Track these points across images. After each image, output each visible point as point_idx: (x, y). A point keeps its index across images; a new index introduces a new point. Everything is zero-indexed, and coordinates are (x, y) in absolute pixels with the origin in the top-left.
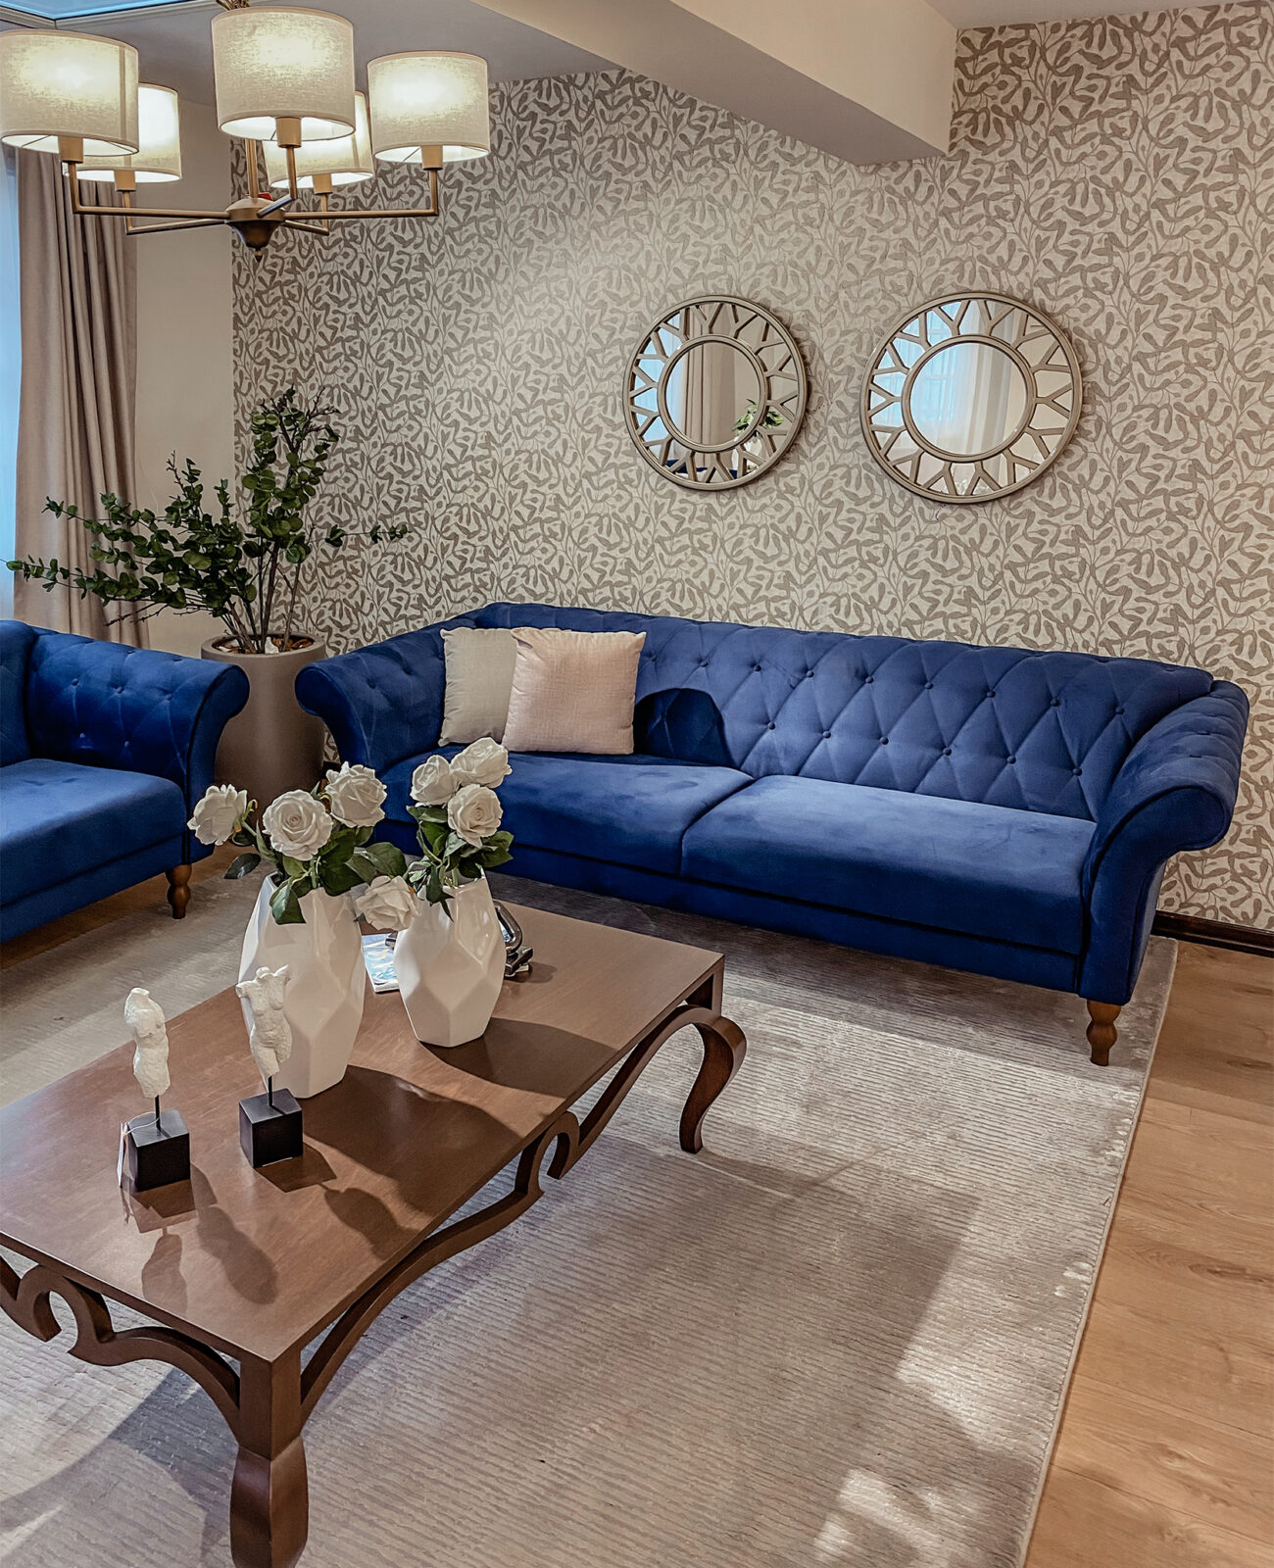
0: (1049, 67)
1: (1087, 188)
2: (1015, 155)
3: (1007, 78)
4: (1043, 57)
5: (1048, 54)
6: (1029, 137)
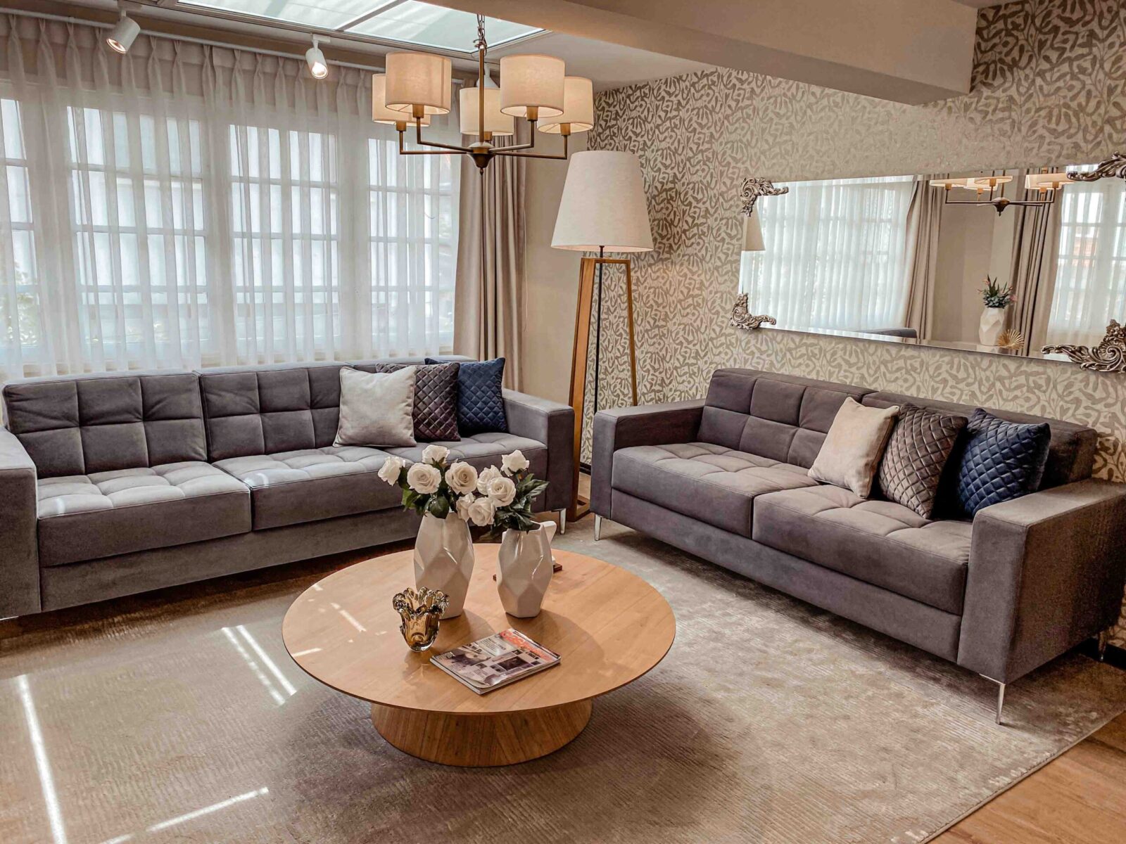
0: (1037, 29)
1: (1060, 111)
2: (1013, 92)
3: (1010, 39)
4: (1033, 22)
5: (1036, 20)
6: (1022, 78)
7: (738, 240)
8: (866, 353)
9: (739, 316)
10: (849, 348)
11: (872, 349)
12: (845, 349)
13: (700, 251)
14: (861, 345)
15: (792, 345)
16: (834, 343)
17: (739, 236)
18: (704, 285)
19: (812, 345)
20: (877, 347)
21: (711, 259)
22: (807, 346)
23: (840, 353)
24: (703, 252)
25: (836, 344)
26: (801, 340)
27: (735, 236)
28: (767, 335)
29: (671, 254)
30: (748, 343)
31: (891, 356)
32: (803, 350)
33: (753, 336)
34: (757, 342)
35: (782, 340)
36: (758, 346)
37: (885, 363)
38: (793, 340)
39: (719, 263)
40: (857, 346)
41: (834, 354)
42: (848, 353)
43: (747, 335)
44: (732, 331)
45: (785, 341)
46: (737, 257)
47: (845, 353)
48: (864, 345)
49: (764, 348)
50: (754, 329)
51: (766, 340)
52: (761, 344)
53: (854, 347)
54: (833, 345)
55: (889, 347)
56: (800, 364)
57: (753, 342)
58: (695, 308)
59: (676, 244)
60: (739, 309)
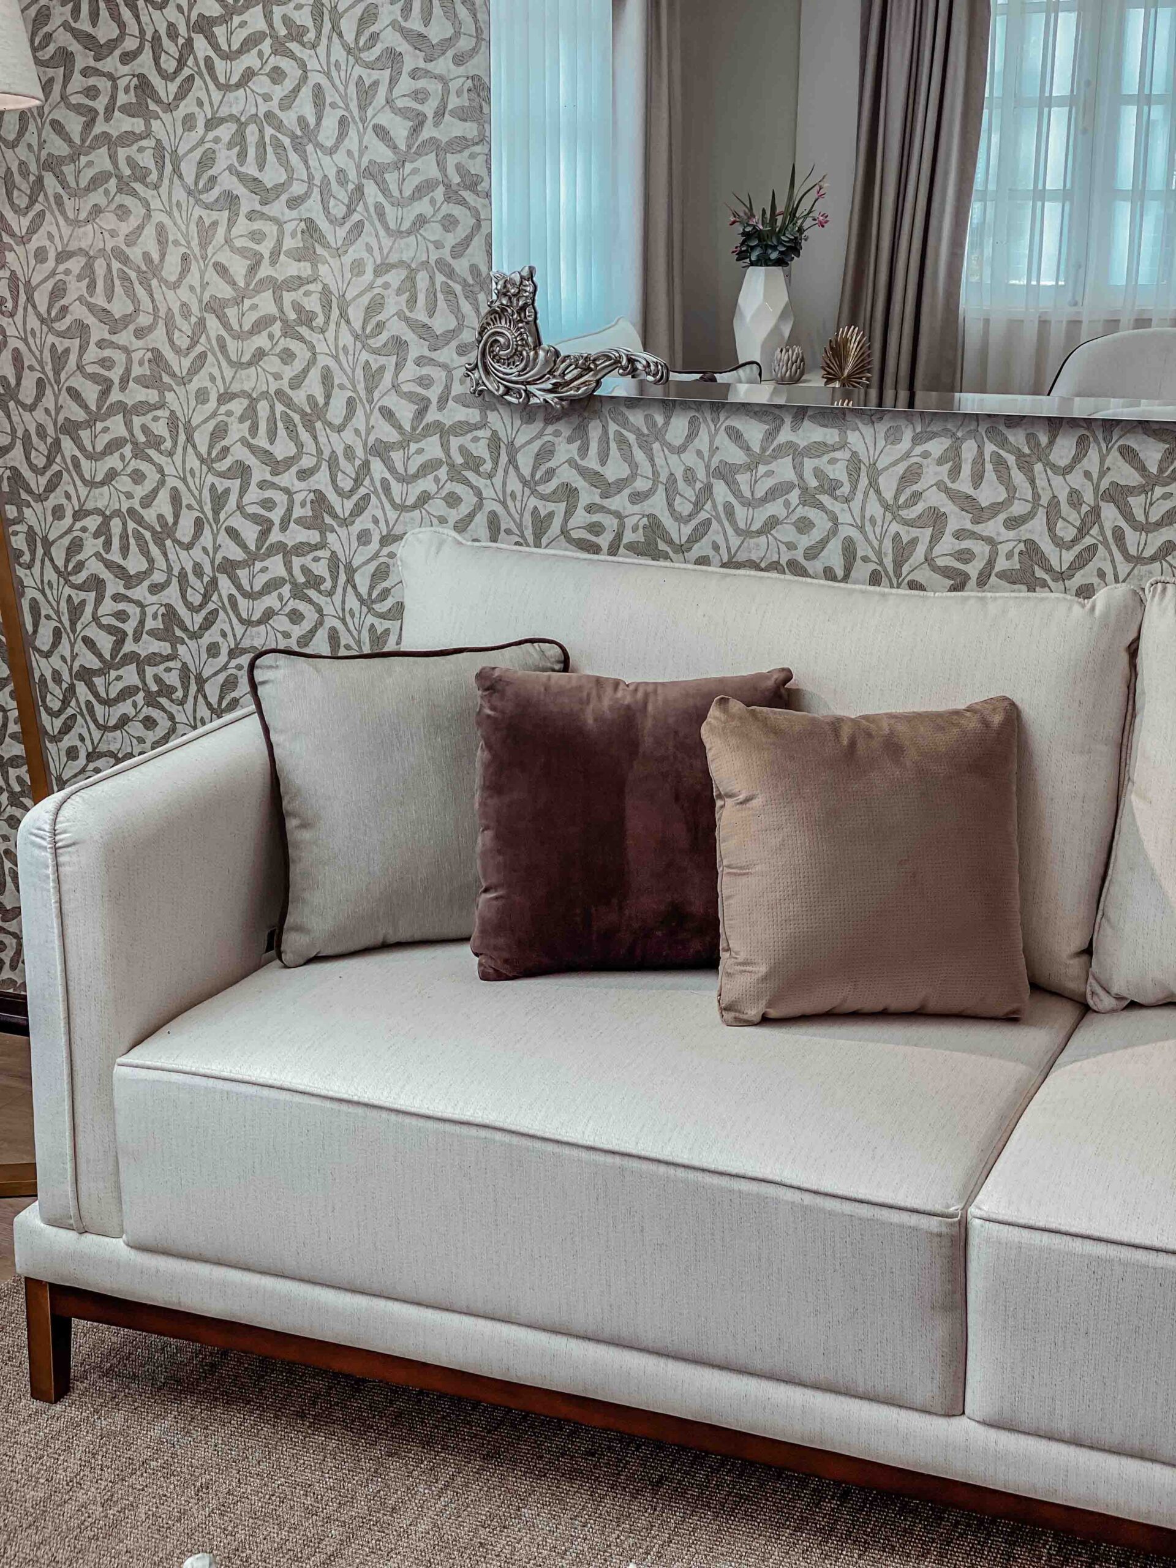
7: (459, 60)
8: (1038, 467)
9: (509, 361)
10: (969, 449)
11: (1064, 449)
12: (953, 457)
13: (287, 102)
14: (1017, 437)
15: (734, 455)
16: (908, 435)
17: (465, 44)
18: (321, 239)
19: (819, 449)
20: (1082, 442)
21: (342, 134)
22: (797, 453)
23: (933, 473)
24: (305, 106)
25: (917, 440)
26: (771, 435)
27: (447, 44)
28: (625, 423)
29: (148, 116)
30: (545, 454)
31: (1142, 469)
32: (784, 470)
33: (565, 428)
34: (584, 451)
35: (691, 436)
36: (592, 462)
37: (1118, 495)
38: (735, 435)
39: (381, 153)
40: (1003, 443)
41: (911, 475)
42: (966, 470)
43: (538, 425)
44: (473, 415)
45: (702, 441)
46: (470, 129)
47: (955, 472)
48: (1031, 438)
49: (614, 470)
50: (573, 401)
51: (622, 441)
52: (603, 459)
53: (990, 448)
54: (906, 444)
55: (1131, 441)
56: (772, 523)
57: (565, 450)
58: (289, 331)
59: (167, 77)
60: (506, 331)
